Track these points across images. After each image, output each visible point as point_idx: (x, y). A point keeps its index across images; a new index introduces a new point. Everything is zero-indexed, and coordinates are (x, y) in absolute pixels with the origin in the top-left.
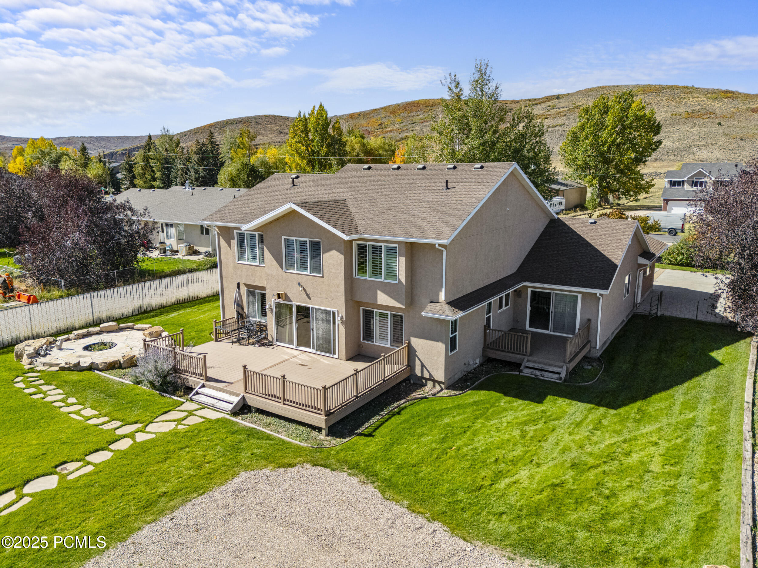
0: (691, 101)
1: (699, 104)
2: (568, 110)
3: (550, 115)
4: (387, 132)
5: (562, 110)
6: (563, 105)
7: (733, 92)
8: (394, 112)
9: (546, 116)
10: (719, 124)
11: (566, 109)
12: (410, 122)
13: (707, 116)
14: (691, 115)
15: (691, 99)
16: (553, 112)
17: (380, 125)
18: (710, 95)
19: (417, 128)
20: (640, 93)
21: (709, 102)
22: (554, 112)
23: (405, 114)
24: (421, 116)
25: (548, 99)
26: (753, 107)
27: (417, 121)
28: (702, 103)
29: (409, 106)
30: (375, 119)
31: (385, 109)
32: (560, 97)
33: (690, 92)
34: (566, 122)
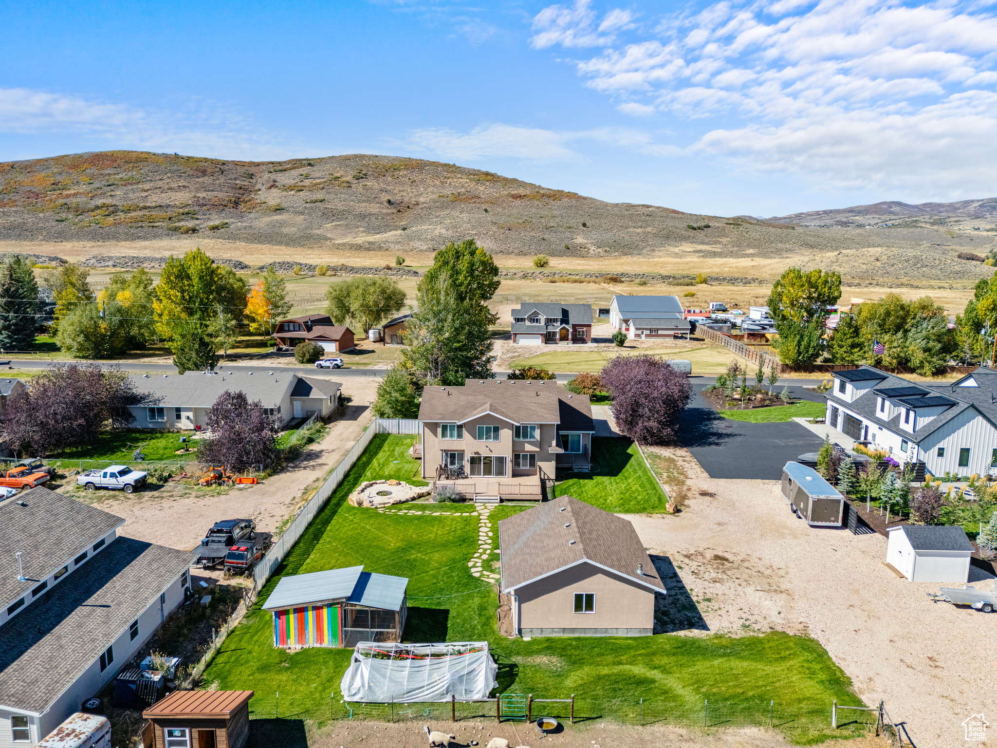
0: (455, 182)
1: (463, 187)
2: (325, 182)
3: (305, 187)
4: (68, 196)
5: (318, 181)
6: (318, 175)
7: (492, 175)
8: (75, 167)
9: (300, 188)
10: (486, 211)
11: (322, 180)
12: (104, 183)
13: (473, 200)
14: (457, 199)
15: (455, 180)
16: (307, 182)
17: (54, 184)
18: (472, 177)
19: (118, 193)
20: (402, 167)
21: (473, 184)
22: (309, 184)
23: (93, 170)
24: (120, 176)
25: (296, 164)
26: (513, 192)
27: (116, 182)
28: (466, 185)
29: (98, 159)
30: (43, 174)
31: (58, 160)
32: (312, 162)
33: (452, 172)
34: (327, 197)
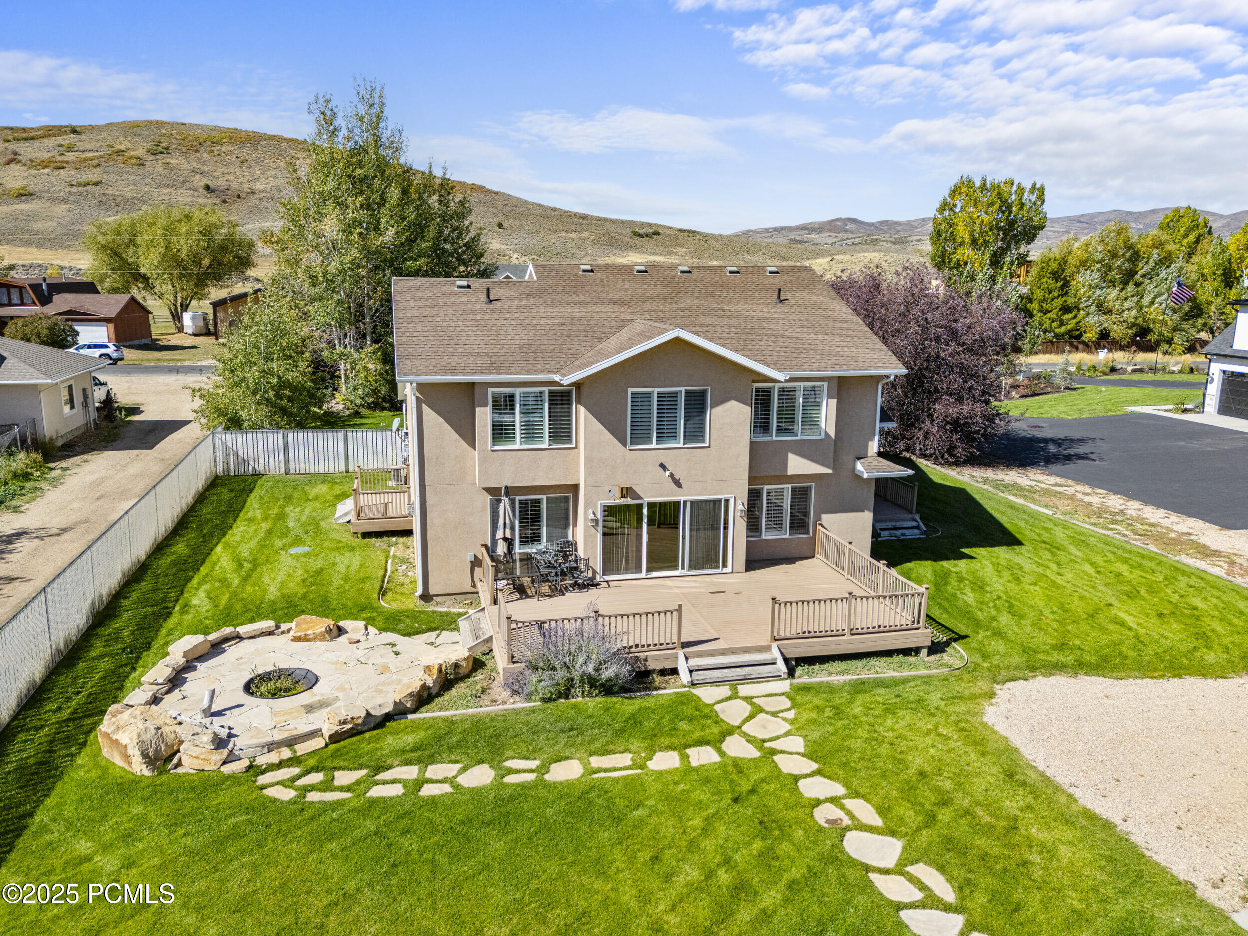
2: (101, 157)
3: (67, 162)
5: (90, 155)
6: (89, 146)
9: (59, 164)
11: (96, 154)
16: (70, 157)
20: (225, 140)
22: (74, 158)
25: (51, 132)
32: (78, 129)
33: (303, 150)
34: (105, 179)
